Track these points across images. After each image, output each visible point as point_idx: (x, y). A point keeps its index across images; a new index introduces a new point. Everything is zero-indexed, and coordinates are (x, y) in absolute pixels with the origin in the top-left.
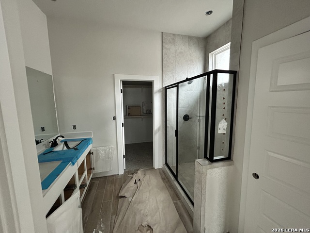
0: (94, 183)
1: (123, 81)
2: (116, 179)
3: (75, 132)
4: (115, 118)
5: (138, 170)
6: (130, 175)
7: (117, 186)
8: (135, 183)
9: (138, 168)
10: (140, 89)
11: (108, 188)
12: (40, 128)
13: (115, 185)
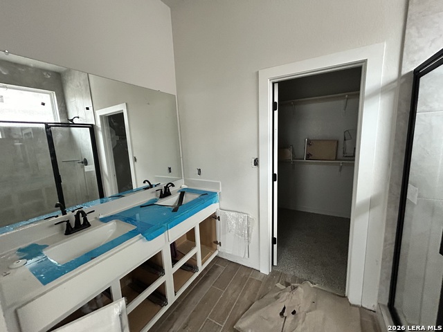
0: (217, 267)
1: (279, 83)
2: (251, 279)
3: (198, 179)
4: (256, 163)
5: (301, 281)
6: (279, 285)
7: (246, 297)
8: (282, 314)
9: (304, 276)
10: (342, 102)
11: (230, 292)
12: (167, 169)
13: (243, 294)
